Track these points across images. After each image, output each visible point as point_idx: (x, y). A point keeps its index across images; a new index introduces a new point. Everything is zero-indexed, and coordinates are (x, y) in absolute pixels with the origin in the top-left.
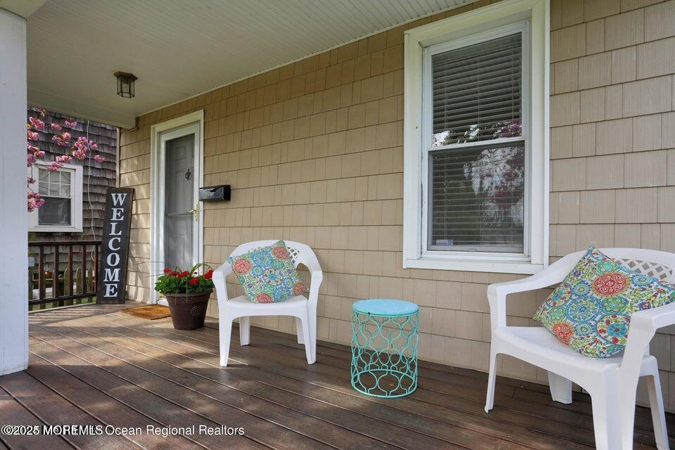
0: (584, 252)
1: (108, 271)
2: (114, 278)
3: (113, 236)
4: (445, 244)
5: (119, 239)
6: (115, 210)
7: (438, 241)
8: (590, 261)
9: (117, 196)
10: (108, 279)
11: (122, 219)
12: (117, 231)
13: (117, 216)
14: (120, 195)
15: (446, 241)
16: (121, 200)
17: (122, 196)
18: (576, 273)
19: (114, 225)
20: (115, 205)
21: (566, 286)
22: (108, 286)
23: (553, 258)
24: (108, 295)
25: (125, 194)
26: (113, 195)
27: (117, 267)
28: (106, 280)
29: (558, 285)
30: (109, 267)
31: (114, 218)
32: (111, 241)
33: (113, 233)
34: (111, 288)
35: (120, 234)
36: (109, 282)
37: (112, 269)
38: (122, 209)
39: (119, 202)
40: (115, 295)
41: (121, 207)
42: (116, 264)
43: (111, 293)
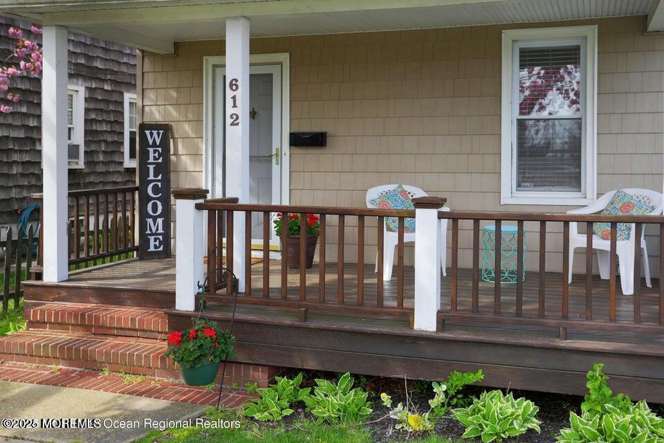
0: (615, 191)
1: (150, 221)
2: (157, 229)
3: (152, 181)
4: (528, 186)
5: (159, 184)
6: (151, 150)
7: (522, 184)
8: (618, 196)
9: (152, 134)
10: (151, 230)
11: (160, 160)
12: (156, 175)
13: (154, 157)
14: (155, 132)
15: (528, 184)
16: (156, 138)
17: (158, 134)
18: (612, 203)
19: (151, 167)
20: (151, 144)
21: (607, 210)
22: (152, 238)
23: (599, 195)
24: (152, 249)
25: (161, 132)
26: (148, 132)
27: (159, 216)
28: (148, 232)
29: (603, 210)
30: (150, 217)
31: (151, 160)
32: (150, 186)
33: (151, 177)
34: (155, 240)
35: (160, 178)
36: (152, 234)
37: (155, 219)
38: (160, 149)
39: (154, 141)
40: (161, 249)
41: (158, 147)
42: (158, 213)
43: (155, 247)
